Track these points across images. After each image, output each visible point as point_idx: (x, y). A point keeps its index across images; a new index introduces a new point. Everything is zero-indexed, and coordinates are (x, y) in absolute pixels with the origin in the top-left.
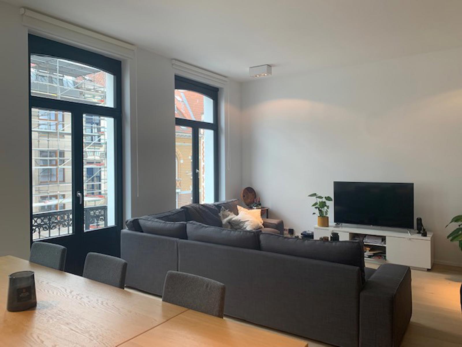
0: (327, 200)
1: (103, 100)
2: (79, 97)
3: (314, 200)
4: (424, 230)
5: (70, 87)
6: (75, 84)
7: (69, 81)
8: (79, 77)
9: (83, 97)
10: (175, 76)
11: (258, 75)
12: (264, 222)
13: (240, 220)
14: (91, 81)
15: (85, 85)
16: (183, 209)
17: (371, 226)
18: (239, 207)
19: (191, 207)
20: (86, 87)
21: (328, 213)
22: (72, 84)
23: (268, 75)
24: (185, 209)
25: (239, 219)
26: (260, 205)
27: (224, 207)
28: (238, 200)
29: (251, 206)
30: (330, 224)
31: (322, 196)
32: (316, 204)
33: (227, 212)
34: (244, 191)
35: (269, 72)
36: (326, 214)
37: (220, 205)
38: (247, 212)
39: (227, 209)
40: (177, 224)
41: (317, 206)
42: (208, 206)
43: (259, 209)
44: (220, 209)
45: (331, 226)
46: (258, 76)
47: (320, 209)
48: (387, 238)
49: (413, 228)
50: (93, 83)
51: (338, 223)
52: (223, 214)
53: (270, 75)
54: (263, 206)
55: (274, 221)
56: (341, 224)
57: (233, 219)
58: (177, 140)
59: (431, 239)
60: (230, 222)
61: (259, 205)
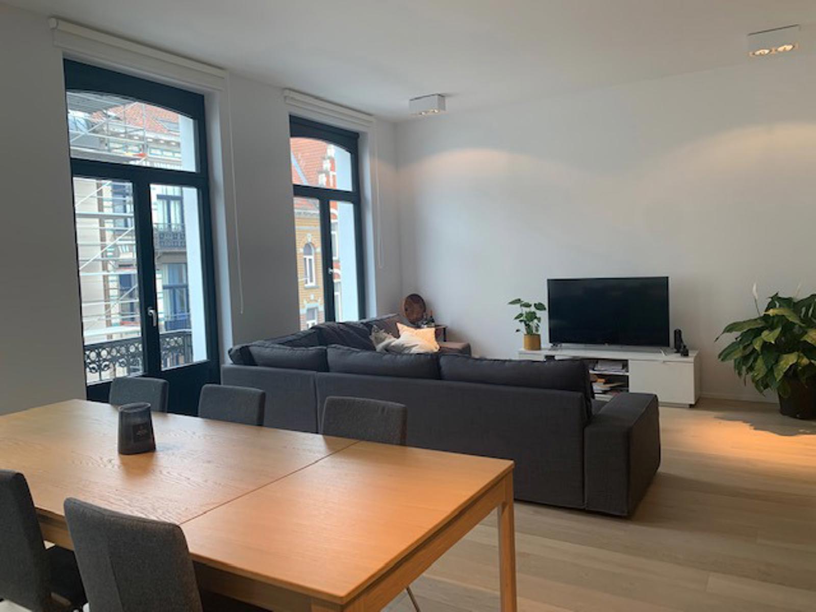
0: (538, 309)
1: (141, 153)
2: (97, 147)
3: (518, 309)
4: (685, 347)
5: (81, 131)
6: (90, 125)
7: (78, 121)
8: (95, 112)
9: (106, 148)
10: (290, 116)
11: (423, 111)
12: (441, 347)
13: (403, 345)
14: (118, 119)
15: (108, 127)
16: (314, 331)
17: (606, 346)
18: (400, 326)
19: (327, 327)
20: (111, 129)
21: (540, 329)
22: (83, 126)
23: (439, 111)
24: (318, 331)
25: (402, 343)
26: (433, 321)
27: (377, 326)
28: (398, 315)
29: (417, 324)
30: (543, 346)
31: (530, 303)
32: (521, 315)
33: (383, 334)
34: (406, 301)
35: (442, 106)
36: (537, 330)
37: (370, 323)
38: (413, 332)
39: (381, 329)
40: (312, 350)
41: (522, 318)
42: (351, 324)
43: (431, 327)
44: (371, 328)
45: (545, 349)
46: (423, 113)
47: (527, 323)
48: (630, 362)
49: (668, 345)
50: (122, 123)
51: (556, 344)
52: (377, 336)
53: (442, 112)
54: (437, 324)
55: (457, 346)
56: (559, 345)
57: (393, 344)
58: (298, 221)
59: (695, 360)
60: (387, 349)
61: (430, 321)
